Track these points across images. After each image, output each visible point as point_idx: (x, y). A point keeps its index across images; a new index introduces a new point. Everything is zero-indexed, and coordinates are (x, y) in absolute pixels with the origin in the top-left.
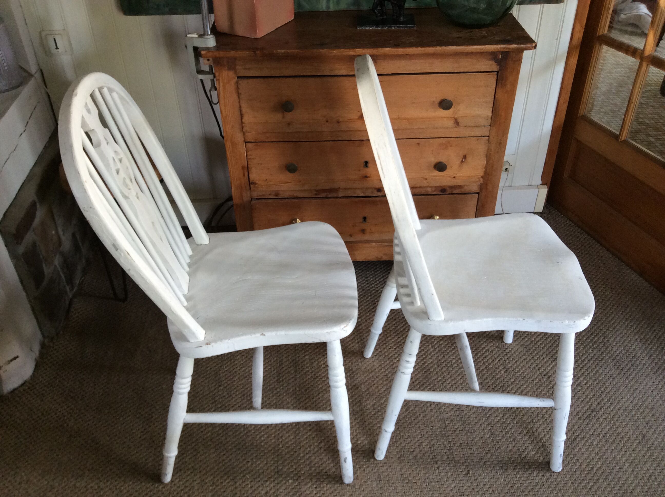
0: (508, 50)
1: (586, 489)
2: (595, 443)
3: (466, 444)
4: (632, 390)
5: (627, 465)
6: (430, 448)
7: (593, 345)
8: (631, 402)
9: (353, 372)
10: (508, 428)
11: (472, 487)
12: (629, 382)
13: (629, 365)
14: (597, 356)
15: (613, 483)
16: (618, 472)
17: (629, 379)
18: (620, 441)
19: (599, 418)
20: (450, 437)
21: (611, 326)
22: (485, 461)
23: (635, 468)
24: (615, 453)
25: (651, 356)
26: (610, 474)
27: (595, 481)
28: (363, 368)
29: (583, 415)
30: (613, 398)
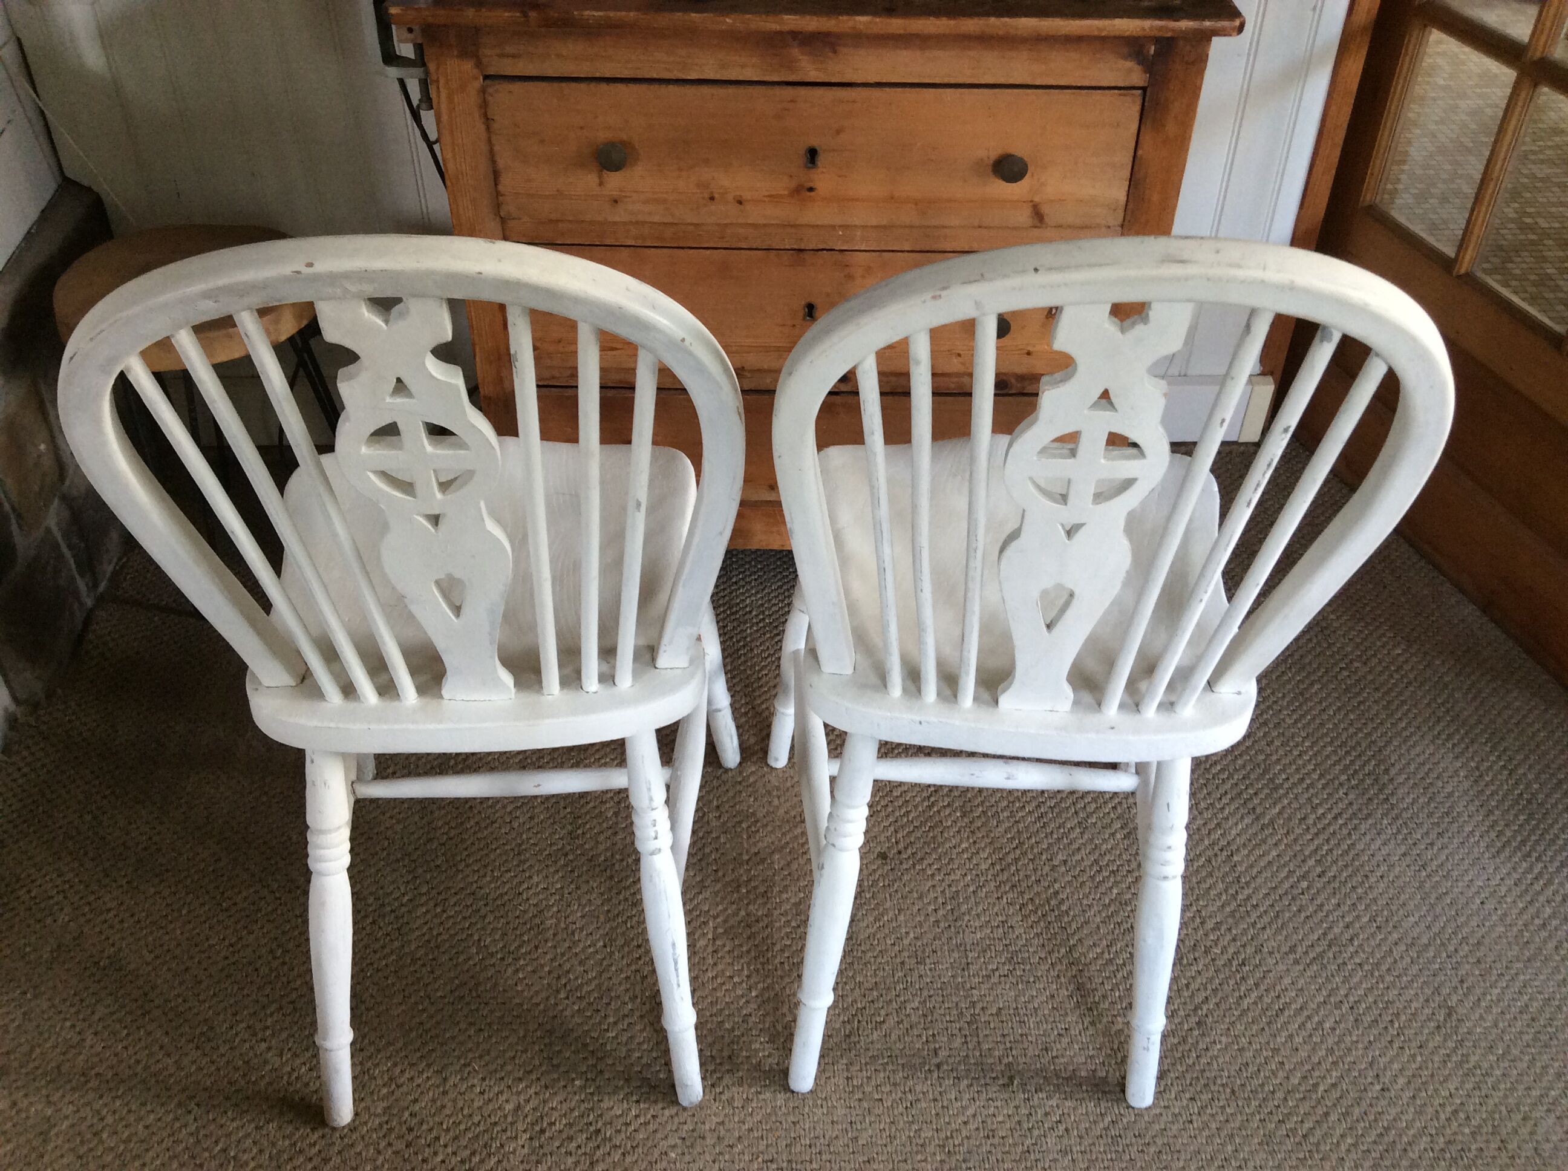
0: (1169, 35)
1: (1294, 1137)
2: (1327, 1025)
3: (1012, 1012)
4: (1434, 896)
5: (1401, 1081)
6: (925, 1016)
7: (1349, 779)
8: (1429, 927)
9: (757, 821)
10: (1119, 975)
11: (1017, 1118)
12: (1429, 876)
13: (1433, 835)
14: (1355, 807)
15: (1362, 1124)
16: (1377, 1098)
17: (1429, 869)
18: (1391, 1021)
19: (1345, 963)
20: (974, 991)
21: (1399, 734)
22: (1054, 1054)
23: (1420, 1090)
24: (1374, 1051)
25: (1490, 812)
26: (1358, 1101)
27: (1319, 1118)
28: (781, 811)
29: (1306, 953)
30: (1385, 913)
